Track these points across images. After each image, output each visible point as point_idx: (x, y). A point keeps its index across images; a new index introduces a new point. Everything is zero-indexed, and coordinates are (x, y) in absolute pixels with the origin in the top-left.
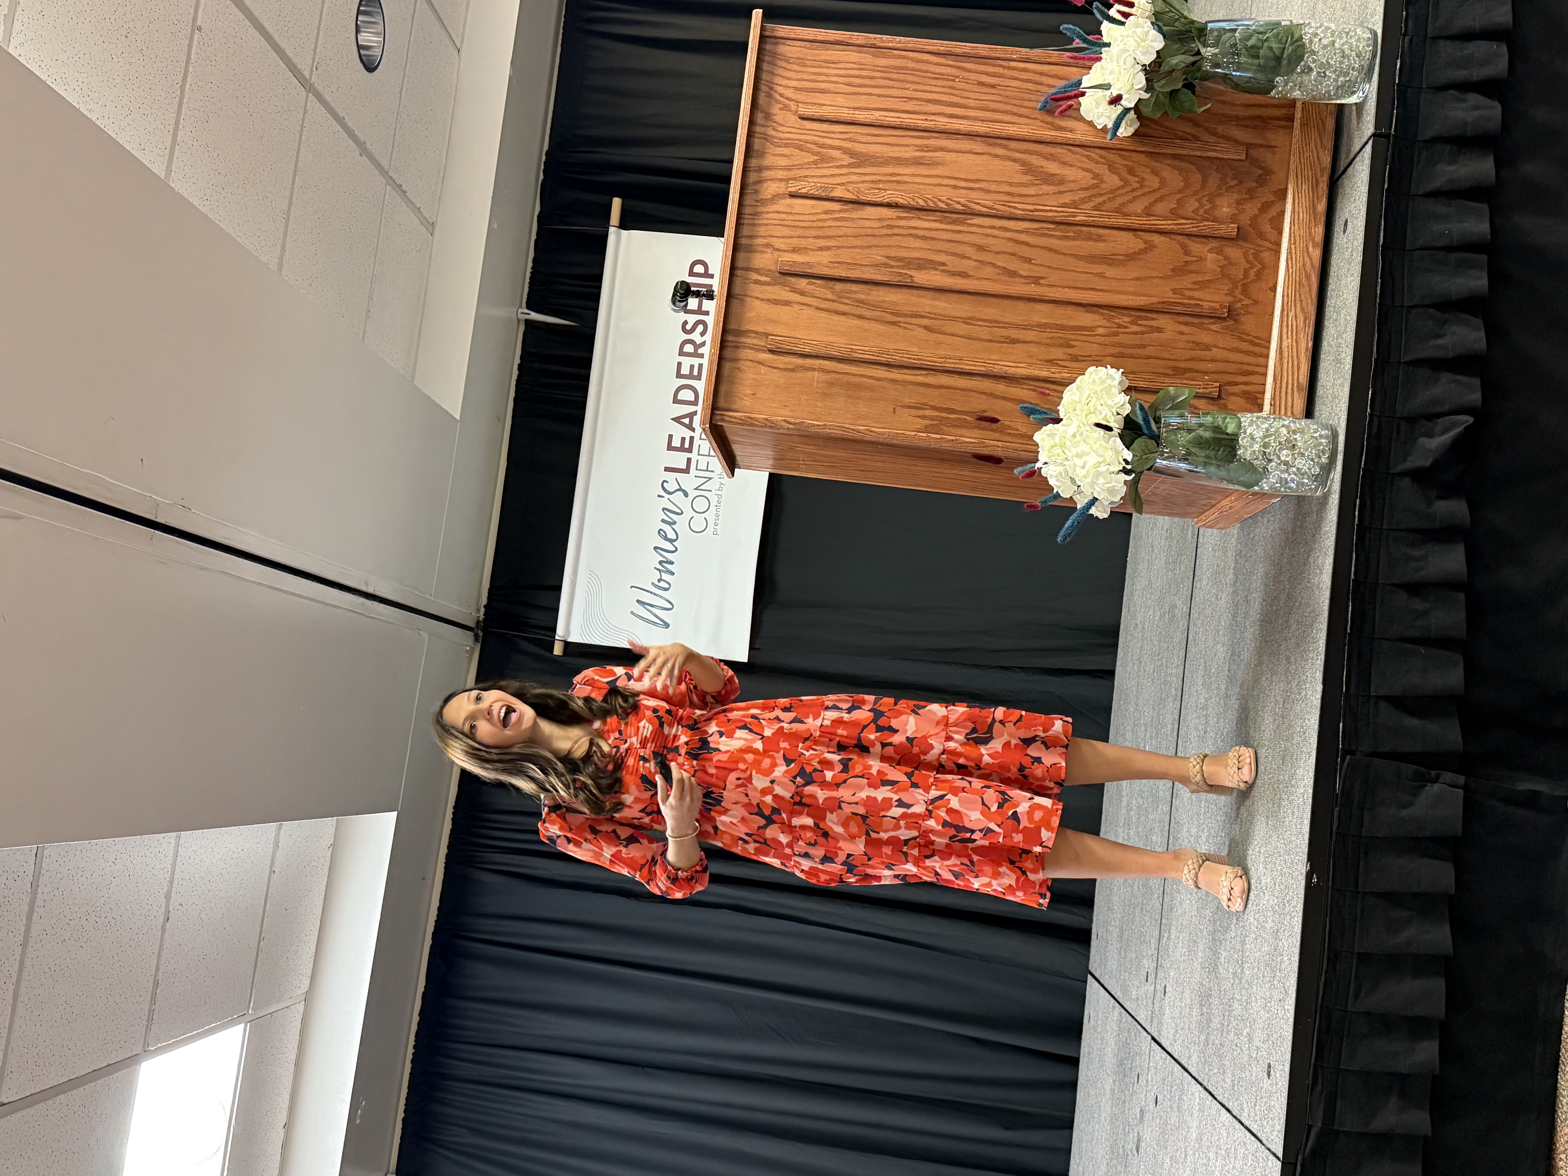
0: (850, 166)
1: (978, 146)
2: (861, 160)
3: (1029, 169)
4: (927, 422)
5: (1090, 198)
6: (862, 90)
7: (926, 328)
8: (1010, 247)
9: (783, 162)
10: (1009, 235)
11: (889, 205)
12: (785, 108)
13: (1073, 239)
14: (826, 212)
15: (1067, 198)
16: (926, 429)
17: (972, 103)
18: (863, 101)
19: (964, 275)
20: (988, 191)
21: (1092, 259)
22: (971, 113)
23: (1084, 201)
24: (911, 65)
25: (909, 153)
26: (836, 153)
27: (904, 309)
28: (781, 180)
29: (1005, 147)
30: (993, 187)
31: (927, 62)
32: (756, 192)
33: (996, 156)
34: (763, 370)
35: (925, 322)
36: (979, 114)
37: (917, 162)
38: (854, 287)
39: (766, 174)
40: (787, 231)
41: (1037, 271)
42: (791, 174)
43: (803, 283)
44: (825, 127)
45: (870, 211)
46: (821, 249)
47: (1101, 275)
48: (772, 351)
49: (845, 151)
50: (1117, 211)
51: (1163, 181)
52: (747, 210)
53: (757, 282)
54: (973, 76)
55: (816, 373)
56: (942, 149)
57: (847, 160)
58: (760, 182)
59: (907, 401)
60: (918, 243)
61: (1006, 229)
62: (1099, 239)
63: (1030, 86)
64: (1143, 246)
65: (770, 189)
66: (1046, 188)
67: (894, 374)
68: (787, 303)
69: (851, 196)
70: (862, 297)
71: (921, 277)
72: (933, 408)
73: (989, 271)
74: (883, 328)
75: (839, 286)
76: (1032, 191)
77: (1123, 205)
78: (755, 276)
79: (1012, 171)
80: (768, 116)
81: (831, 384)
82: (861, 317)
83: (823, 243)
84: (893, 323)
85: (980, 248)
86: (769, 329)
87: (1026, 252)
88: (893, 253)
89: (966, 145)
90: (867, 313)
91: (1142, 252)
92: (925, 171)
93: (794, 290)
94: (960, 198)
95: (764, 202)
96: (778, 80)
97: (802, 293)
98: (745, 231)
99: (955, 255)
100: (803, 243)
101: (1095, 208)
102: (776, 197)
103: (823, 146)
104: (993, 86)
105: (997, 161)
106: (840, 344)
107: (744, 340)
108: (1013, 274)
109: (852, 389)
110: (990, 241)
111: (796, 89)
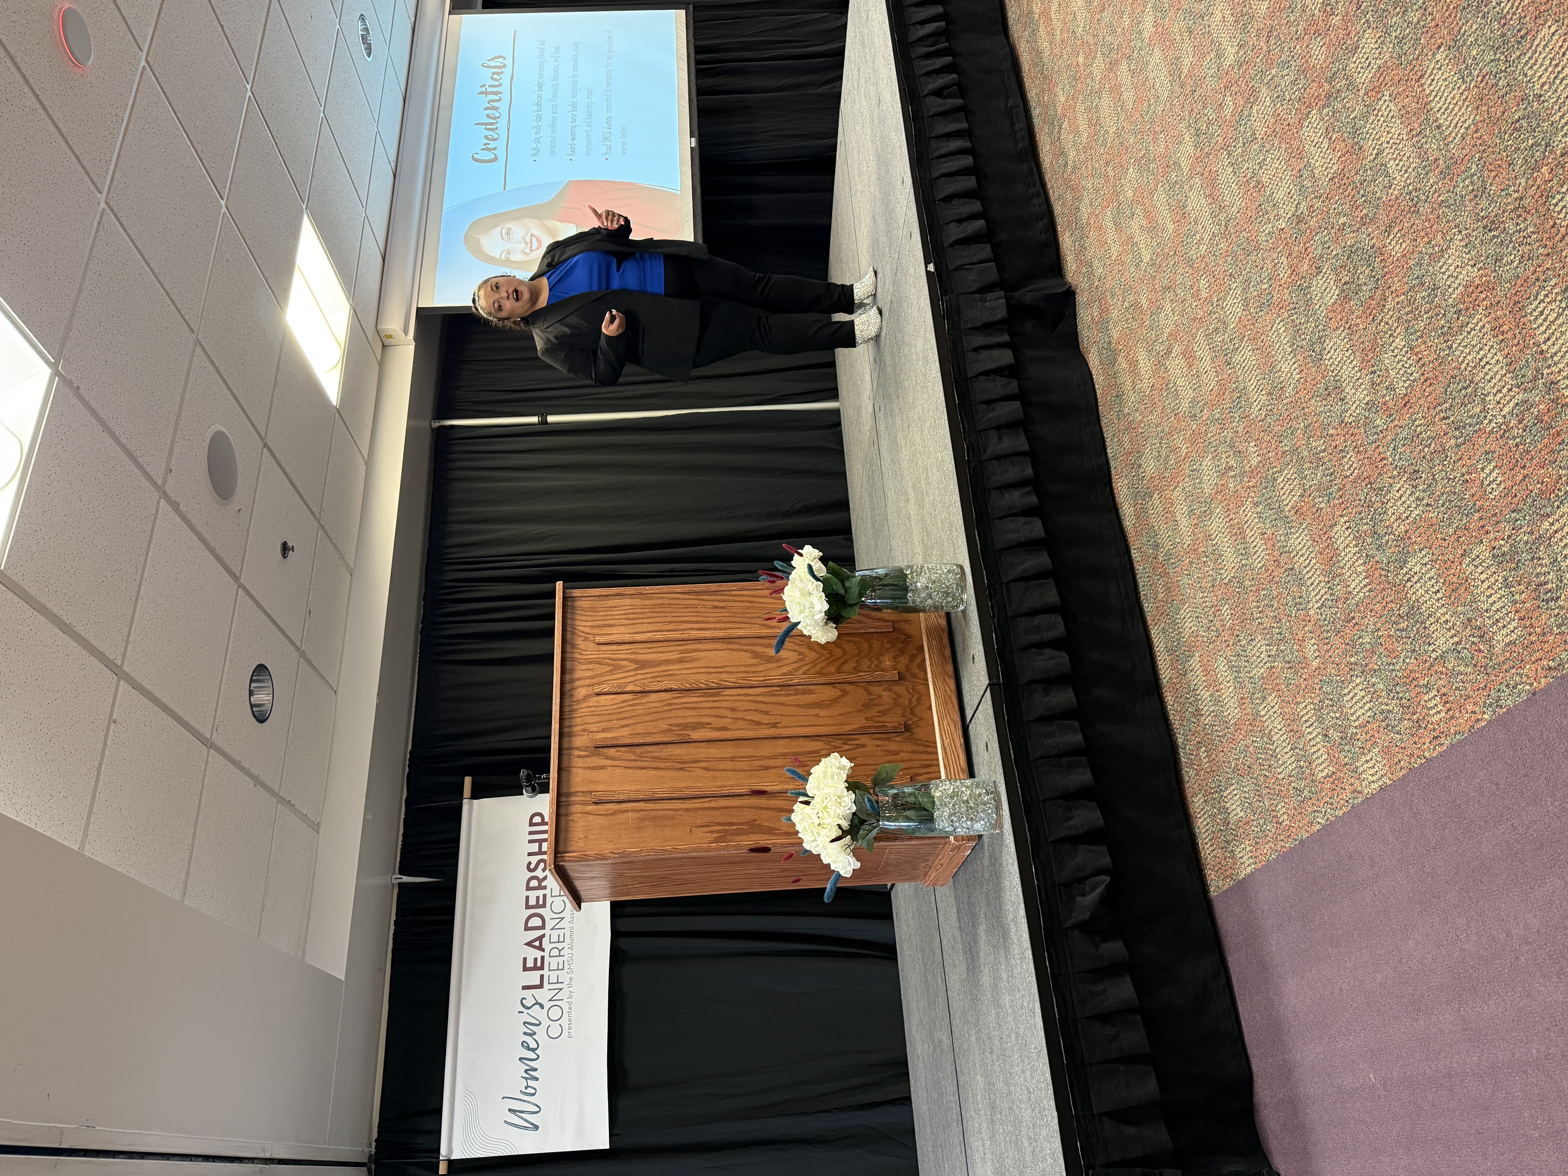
0: (635, 670)
1: (719, 646)
2: (642, 665)
3: (756, 655)
4: (716, 835)
5: (799, 668)
6: (638, 621)
7: (704, 768)
8: (753, 706)
9: (588, 674)
10: (751, 698)
11: (666, 691)
12: (586, 639)
13: (794, 695)
14: (623, 702)
15: (785, 670)
16: (716, 840)
17: (712, 619)
18: (639, 628)
19: (725, 729)
20: (731, 673)
21: (809, 706)
22: (712, 626)
23: (796, 670)
24: (668, 602)
25: (675, 656)
26: (625, 663)
27: (687, 758)
28: (589, 685)
29: (738, 643)
30: (735, 669)
31: (678, 599)
32: (572, 696)
33: (733, 650)
34: (591, 818)
35: (704, 764)
36: (718, 625)
37: (681, 661)
38: (650, 748)
39: (578, 683)
40: (597, 719)
41: (773, 720)
42: (595, 681)
43: (612, 752)
44: (615, 647)
45: (654, 696)
46: (623, 727)
47: (817, 715)
48: (595, 803)
49: (631, 661)
50: (819, 673)
51: (845, 653)
52: (566, 709)
53: (579, 757)
54: (708, 603)
55: (630, 814)
56: (697, 650)
57: (633, 666)
58: (572, 689)
59: (699, 822)
60: (690, 713)
61: (748, 695)
62: (811, 692)
63: (747, 604)
64: (840, 693)
65: (580, 693)
66: (770, 666)
67: (687, 805)
68: (603, 768)
69: (638, 689)
70: (656, 754)
71: (695, 735)
72: (719, 824)
73: (741, 724)
74: (674, 774)
75: (639, 750)
76: (761, 668)
77: (822, 669)
78: (577, 753)
79: (745, 658)
80: (574, 646)
81: (642, 819)
82: (657, 768)
83: (624, 722)
84: (681, 769)
85: (733, 710)
86: (592, 787)
87: (764, 707)
88: (673, 721)
89: (711, 646)
90: (661, 765)
91: (839, 697)
92: (687, 666)
93: (607, 758)
94: (714, 679)
95: (578, 702)
96: (578, 623)
97: (613, 759)
98: (566, 723)
99: (716, 716)
100: (609, 724)
101: (804, 673)
102: (586, 697)
103: (615, 660)
104: (724, 608)
105: (734, 653)
106: (645, 790)
107: (574, 799)
108: (758, 723)
109: (657, 820)
110: (739, 704)
111: (592, 626)
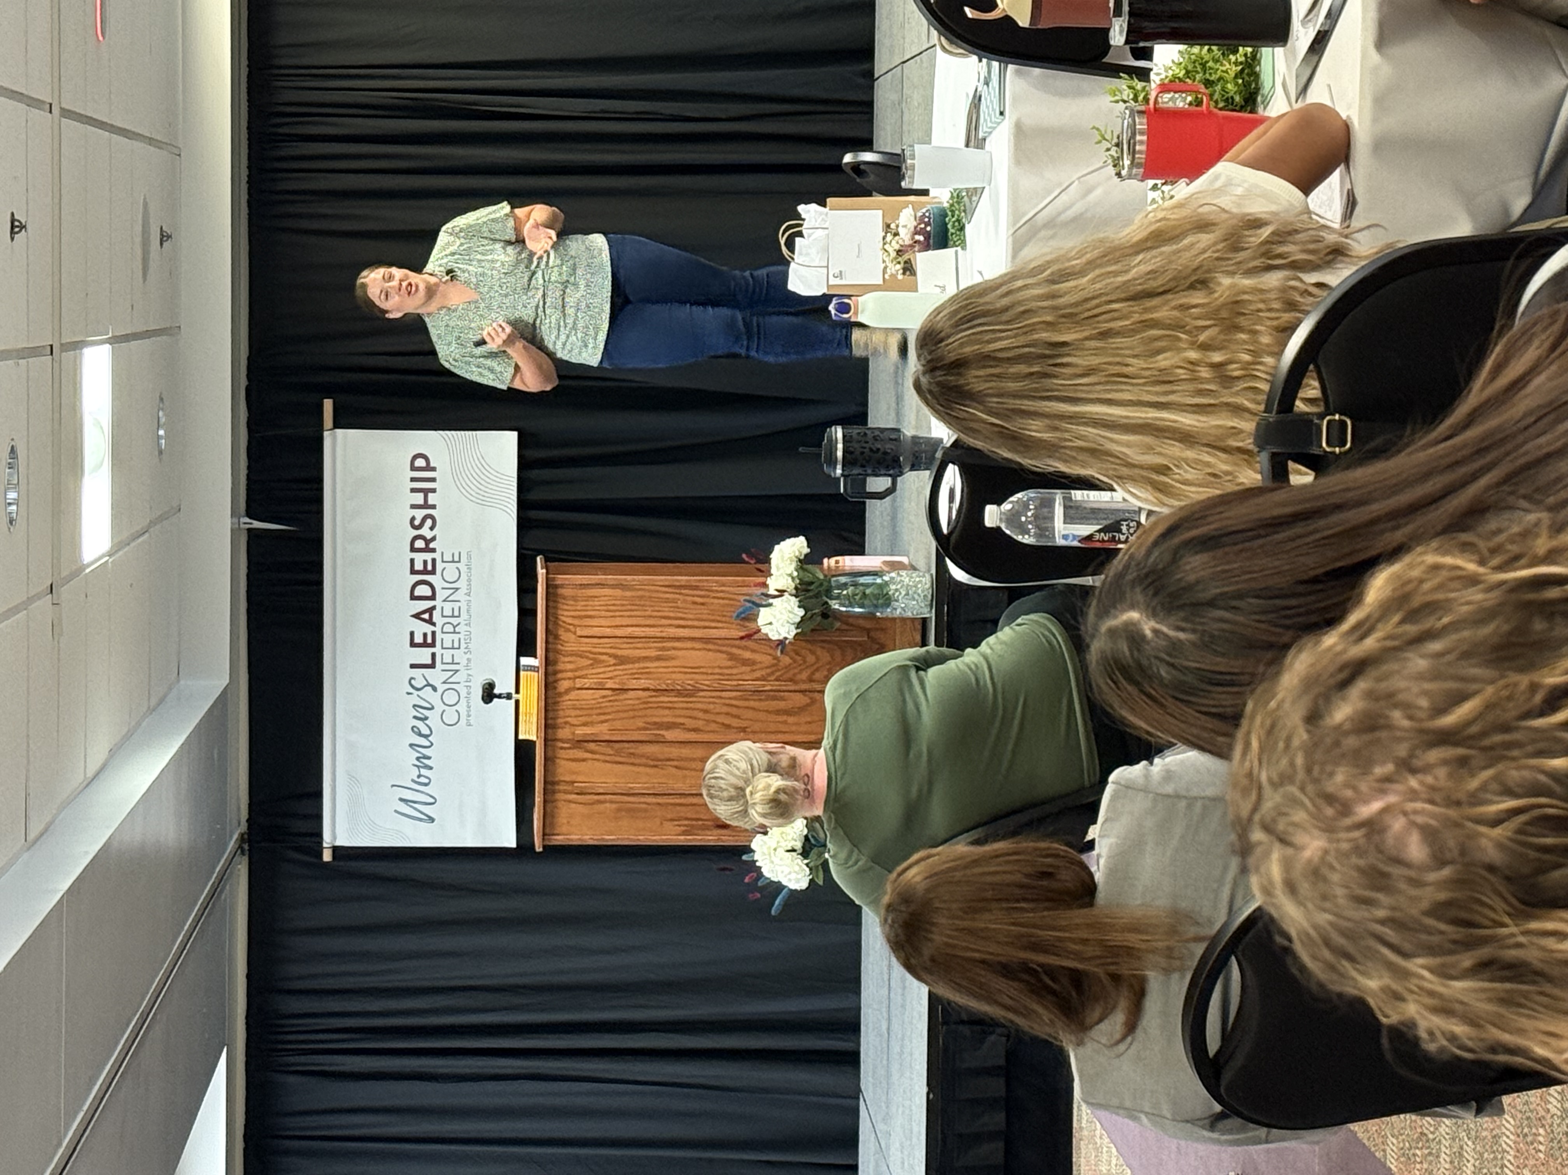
0: (614, 665)
1: (697, 645)
2: (622, 660)
3: (732, 657)
4: (683, 828)
5: (772, 673)
6: (617, 614)
7: (676, 767)
8: (725, 709)
9: (570, 666)
10: (723, 701)
11: (644, 690)
12: (569, 630)
13: (767, 700)
14: (604, 697)
15: (758, 674)
16: (684, 833)
17: (691, 616)
18: (618, 621)
19: (695, 730)
20: (707, 674)
21: (778, 712)
22: (690, 623)
23: (769, 675)
24: (647, 594)
25: (653, 653)
26: (604, 657)
27: (661, 757)
28: (570, 679)
29: (715, 644)
30: (710, 671)
31: (658, 591)
32: (555, 688)
33: (709, 650)
34: (573, 805)
35: (675, 763)
36: (696, 623)
37: (658, 658)
38: (626, 745)
39: (560, 676)
40: (578, 712)
41: (744, 724)
42: (577, 674)
43: (592, 746)
44: (595, 640)
45: (631, 694)
46: (602, 722)
47: (785, 722)
48: (578, 794)
49: (610, 655)
50: (791, 680)
52: (550, 701)
54: (689, 599)
55: (608, 805)
56: (674, 648)
57: (612, 661)
58: (556, 681)
59: (669, 816)
60: (667, 712)
61: (721, 697)
62: (782, 699)
63: (726, 602)
64: (809, 701)
65: (564, 685)
66: (744, 669)
67: (660, 800)
68: (584, 760)
69: (617, 686)
70: (632, 751)
71: (670, 735)
72: (687, 819)
73: (713, 726)
74: (648, 770)
75: (617, 746)
76: (735, 671)
77: (795, 675)
79: (721, 660)
80: (557, 637)
81: (619, 810)
83: (603, 718)
84: (656, 766)
85: (706, 711)
86: (573, 778)
87: (734, 711)
88: (649, 720)
89: (689, 644)
90: (637, 761)
91: (808, 705)
92: (663, 664)
93: (587, 751)
94: (688, 681)
95: (560, 695)
96: (560, 612)
97: (592, 752)
98: (551, 715)
99: (690, 717)
100: (589, 719)
101: (777, 680)
102: (568, 691)
103: (595, 654)
104: (703, 604)
105: (710, 653)
106: (621, 783)
107: (557, 787)
108: (728, 726)
109: (632, 812)
110: (712, 706)
111: (573, 617)
